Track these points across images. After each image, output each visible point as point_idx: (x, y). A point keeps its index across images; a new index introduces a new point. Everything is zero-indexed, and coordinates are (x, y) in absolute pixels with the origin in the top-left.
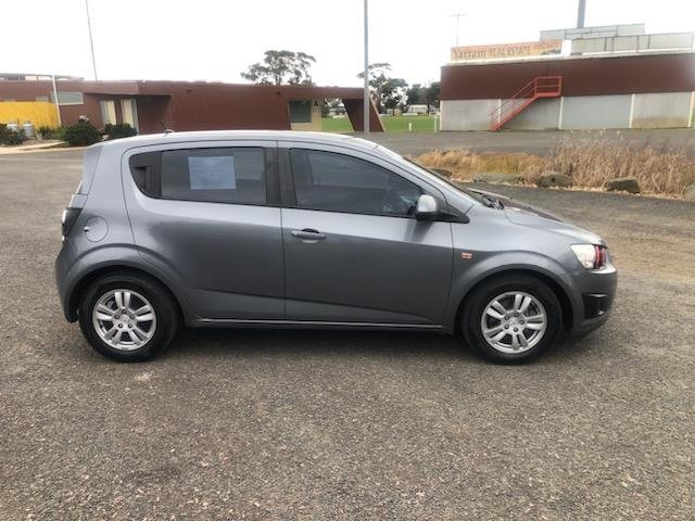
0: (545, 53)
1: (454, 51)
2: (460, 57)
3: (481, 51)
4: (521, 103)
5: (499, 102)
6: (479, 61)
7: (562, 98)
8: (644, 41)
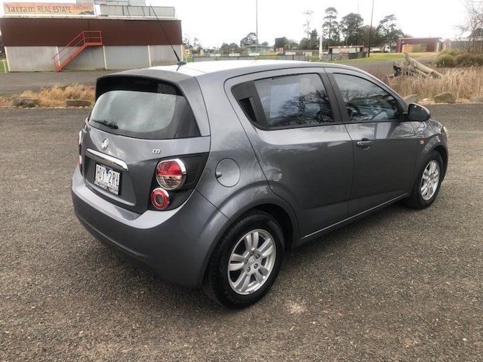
0: (82, 13)
1: (7, 6)
2: (13, 11)
3: (31, 7)
4: (74, 50)
5: (56, 49)
6: (31, 15)
7: (104, 47)
8: (146, 11)
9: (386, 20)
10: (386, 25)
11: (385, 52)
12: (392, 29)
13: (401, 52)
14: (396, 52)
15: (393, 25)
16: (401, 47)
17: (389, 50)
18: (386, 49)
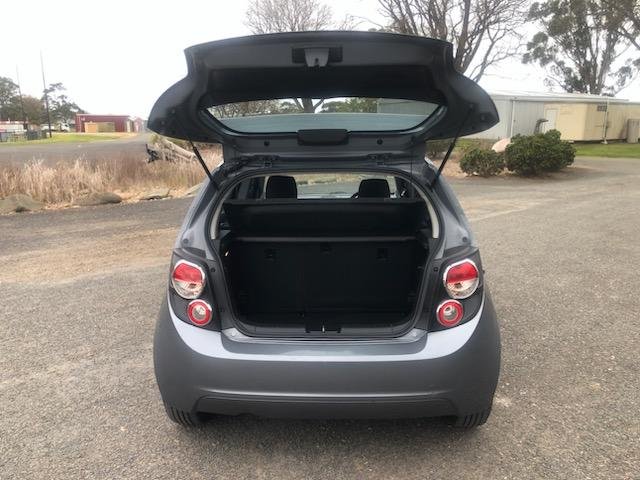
9: (52, 90)
10: (54, 96)
11: (63, 131)
12: (63, 101)
13: (84, 131)
14: (77, 131)
15: (62, 97)
16: (83, 126)
17: (68, 129)
18: (64, 128)
